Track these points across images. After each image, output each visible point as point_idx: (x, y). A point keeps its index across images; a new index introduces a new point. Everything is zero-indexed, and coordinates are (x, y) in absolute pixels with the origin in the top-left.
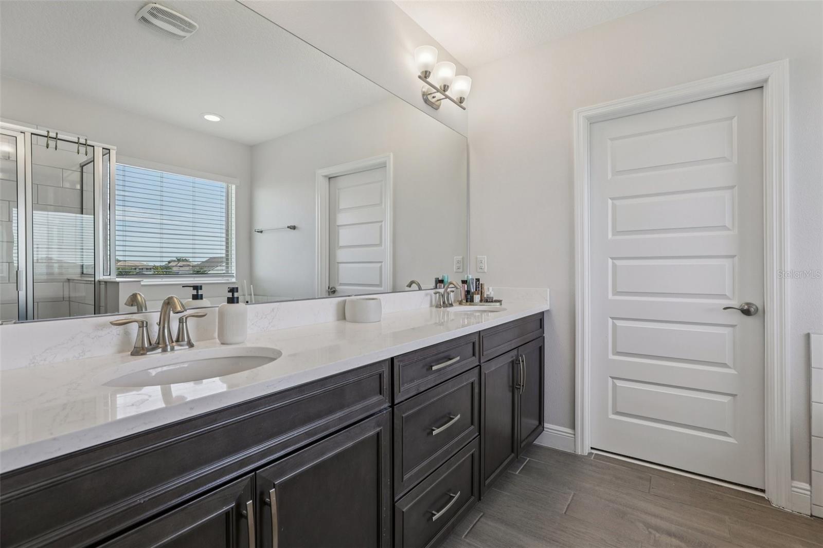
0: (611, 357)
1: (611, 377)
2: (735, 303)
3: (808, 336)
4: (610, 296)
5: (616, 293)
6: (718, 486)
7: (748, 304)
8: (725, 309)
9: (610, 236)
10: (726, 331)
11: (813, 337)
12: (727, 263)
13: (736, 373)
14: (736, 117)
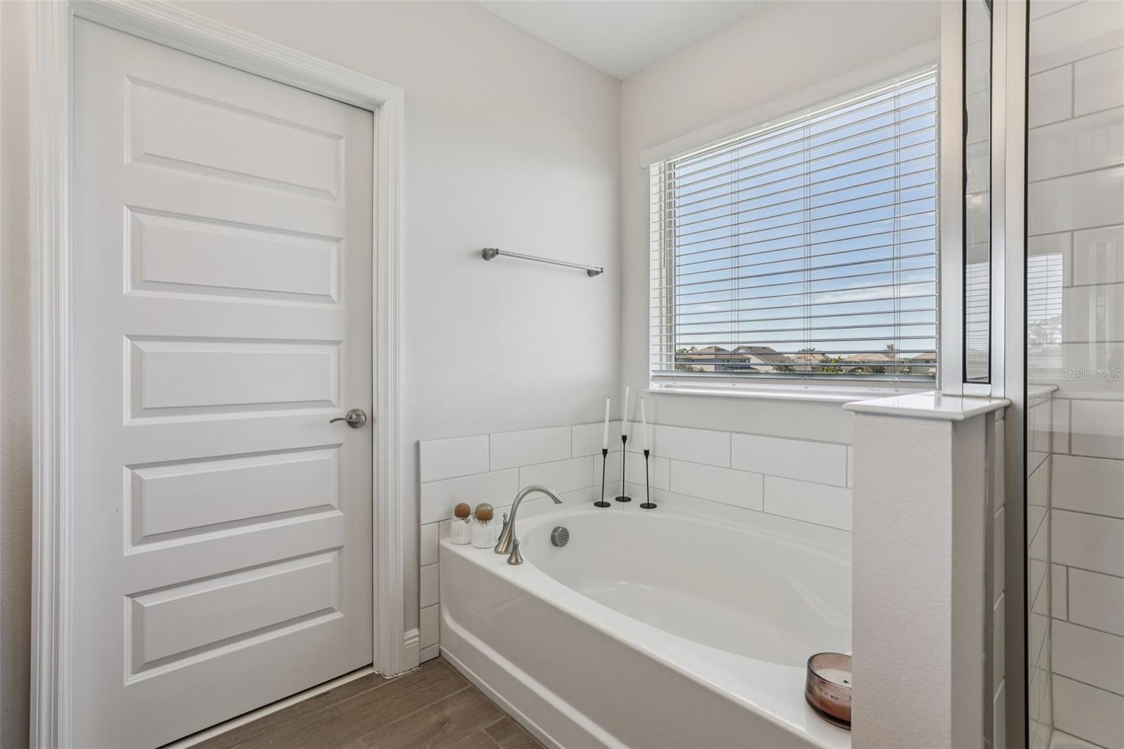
0: (130, 550)
1: (127, 596)
2: (341, 412)
3: (417, 445)
4: (127, 419)
5: (141, 410)
6: (325, 694)
7: (354, 411)
8: (331, 422)
9: (127, 288)
10: (329, 455)
11: (422, 444)
12: (331, 351)
13: (342, 514)
14: (344, 139)
